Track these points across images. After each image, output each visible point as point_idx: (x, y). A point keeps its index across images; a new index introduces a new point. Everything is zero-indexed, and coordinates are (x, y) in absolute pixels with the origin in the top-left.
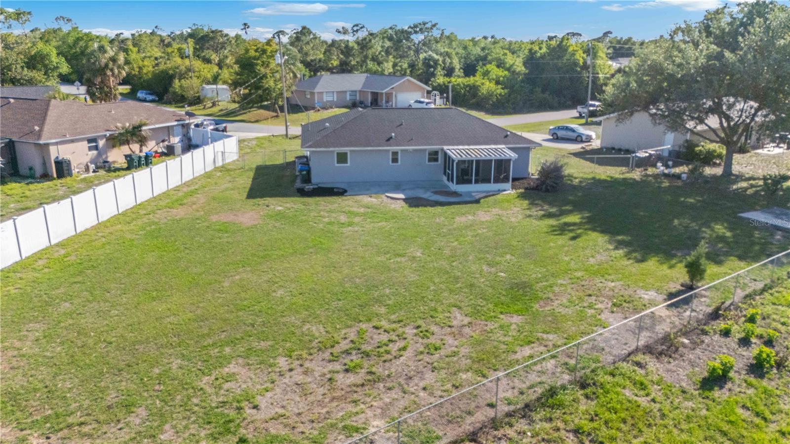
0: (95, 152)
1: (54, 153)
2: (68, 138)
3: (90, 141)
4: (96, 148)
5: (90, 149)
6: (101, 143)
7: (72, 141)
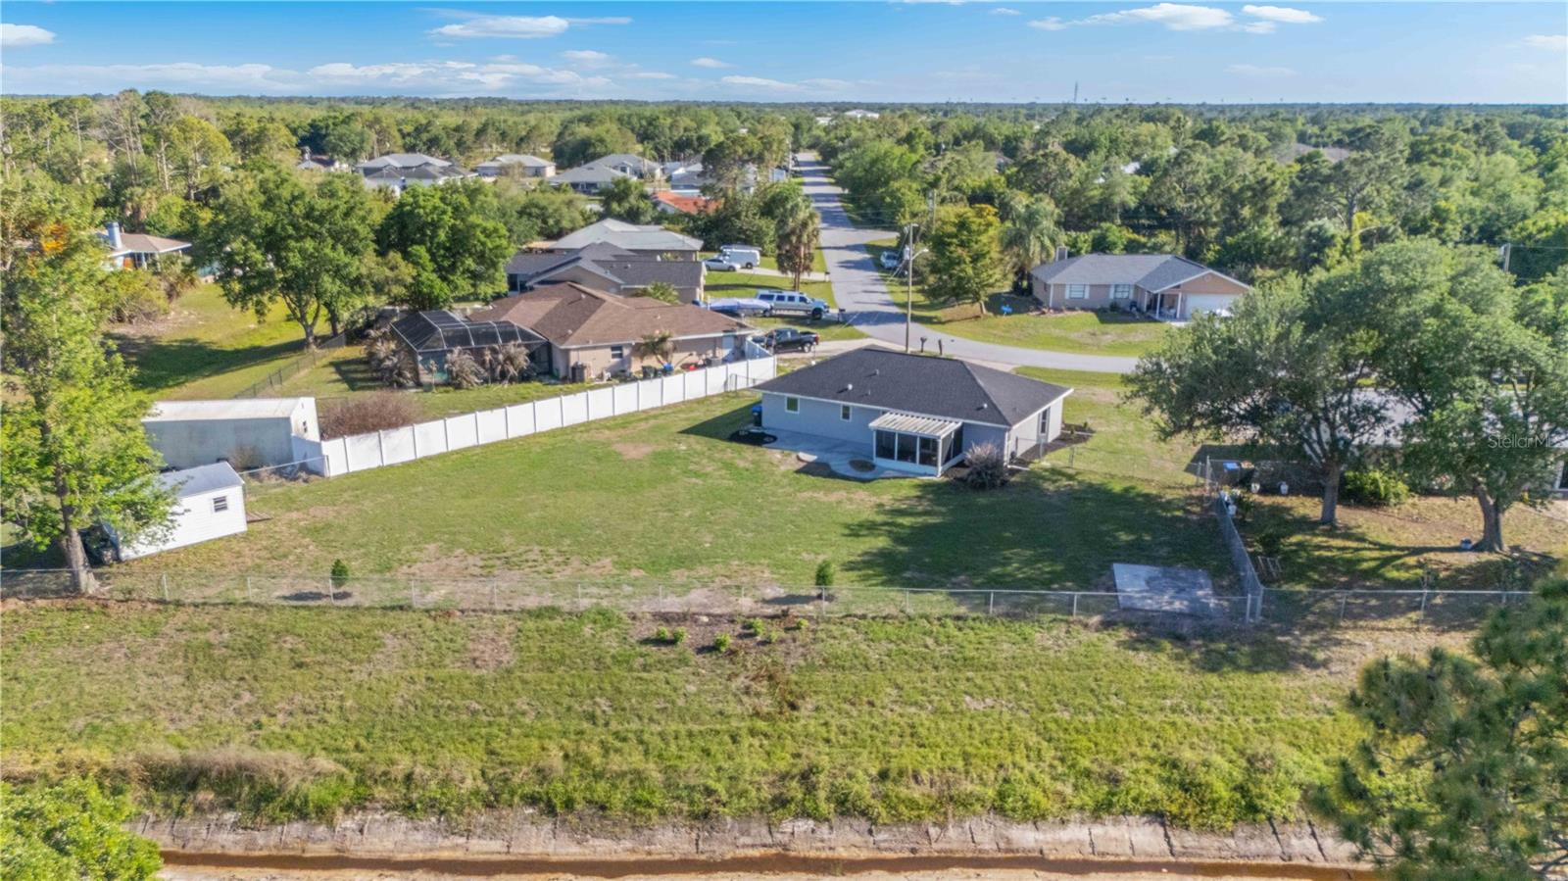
0: (617, 360)
1: (575, 358)
2: (591, 344)
3: (614, 348)
4: (621, 356)
5: (614, 356)
6: (626, 352)
7: (595, 348)
